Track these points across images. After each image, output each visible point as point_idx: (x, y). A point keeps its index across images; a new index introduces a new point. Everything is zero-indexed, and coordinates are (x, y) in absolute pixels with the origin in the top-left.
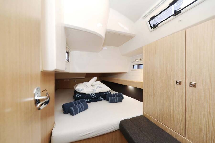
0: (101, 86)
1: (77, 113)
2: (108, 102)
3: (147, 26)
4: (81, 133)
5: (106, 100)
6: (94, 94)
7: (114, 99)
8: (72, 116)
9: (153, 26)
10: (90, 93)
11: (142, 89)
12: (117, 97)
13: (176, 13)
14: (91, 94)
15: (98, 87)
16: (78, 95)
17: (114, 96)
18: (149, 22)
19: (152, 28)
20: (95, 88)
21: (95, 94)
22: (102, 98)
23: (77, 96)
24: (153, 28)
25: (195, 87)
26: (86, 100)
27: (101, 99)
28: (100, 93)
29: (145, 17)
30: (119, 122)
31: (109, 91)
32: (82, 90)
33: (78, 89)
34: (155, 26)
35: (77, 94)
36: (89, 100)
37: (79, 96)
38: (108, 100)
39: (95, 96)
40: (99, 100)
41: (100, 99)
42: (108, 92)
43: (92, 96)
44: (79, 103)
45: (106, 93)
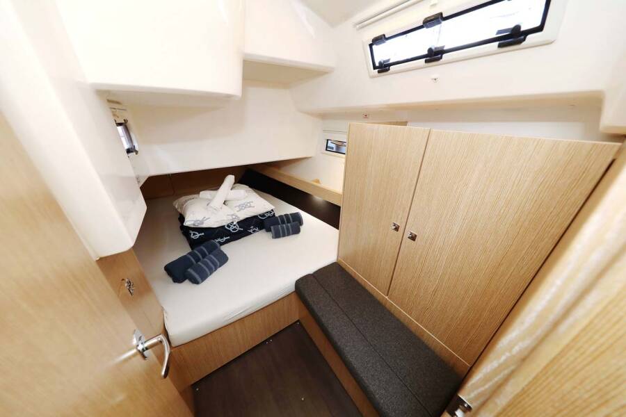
0: (249, 203)
1: (204, 277)
2: (269, 235)
3: (366, 57)
4: (225, 317)
5: (264, 230)
6: (235, 223)
7: (283, 228)
8: (195, 285)
9: (377, 64)
10: (225, 223)
11: (339, 207)
12: (289, 225)
13: (434, 55)
14: (228, 226)
15: (242, 207)
16: (194, 234)
17: (283, 222)
18: (371, 46)
19: (375, 67)
20: (235, 211)
21: (238, 223)
22: (255, 227)
23: (192, 237)
24: (377, 70)
25: (414, 240)
26: (219, 240)
27: (254, 231)
28: (247, 218)
29: (362, 25)
30: (294, 284)
31: (272, 210)
32: (203, 223)
33: (192, 222)
34: (383, 68)
35: (192, 233)
36: (225, 239)
37: (198, 235)
38: (268, 230)
39: (238, 229)
40: (250, 233)
41: (251, 231)
42: (268, 212)
43: (231, 229)
44: (204, 256)
45: (263, 215)
